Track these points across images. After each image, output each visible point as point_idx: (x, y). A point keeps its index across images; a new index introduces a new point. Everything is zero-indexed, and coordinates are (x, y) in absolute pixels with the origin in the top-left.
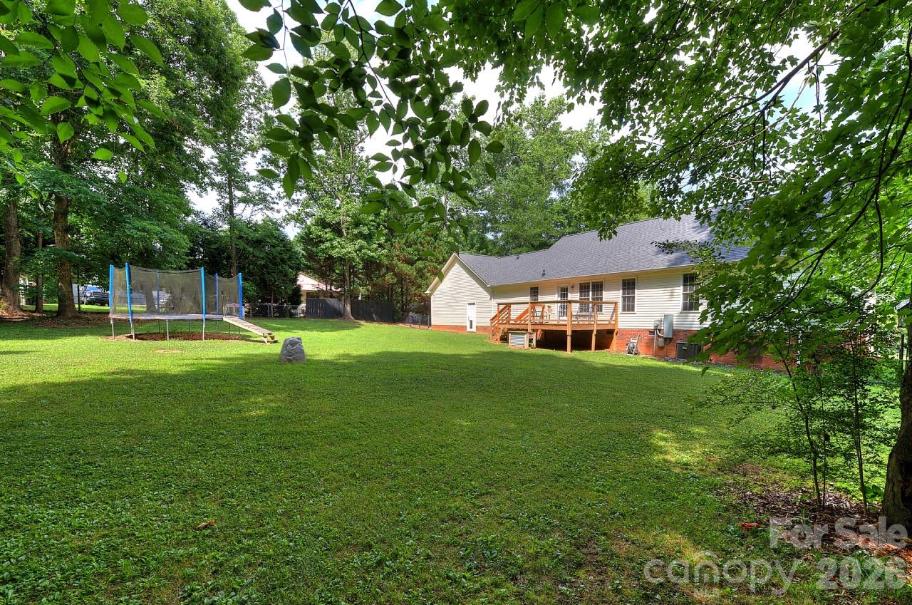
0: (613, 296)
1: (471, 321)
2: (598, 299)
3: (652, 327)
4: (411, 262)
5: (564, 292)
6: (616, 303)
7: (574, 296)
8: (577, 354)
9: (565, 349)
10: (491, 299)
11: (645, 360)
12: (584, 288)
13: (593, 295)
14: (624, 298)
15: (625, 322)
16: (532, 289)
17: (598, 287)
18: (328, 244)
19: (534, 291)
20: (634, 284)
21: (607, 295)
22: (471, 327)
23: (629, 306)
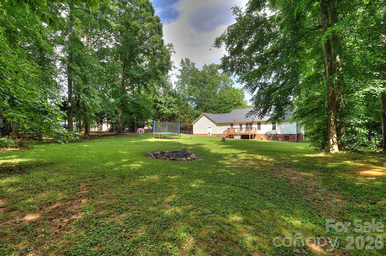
0: (255, 126)
1: (209, 133)
2: (251, 127)
3: (265, 134)
4: (183, 114)
5: (241, 125)
6: (256, 128)
7: (244, 126)
8: (252, 140)
9: (249, 139)
10: (217, 126)
11: (265, 140)
12: (247, 124)
13: (250, 126)
14: (258, 127)
15: (258, 132)
16: (231, 124)
17: (251, 124)
18: (162, 109)
19: (232, 125)
20: (260, 123)
21: (253, 126)
22: (209, 134)
23: (259, 128)
